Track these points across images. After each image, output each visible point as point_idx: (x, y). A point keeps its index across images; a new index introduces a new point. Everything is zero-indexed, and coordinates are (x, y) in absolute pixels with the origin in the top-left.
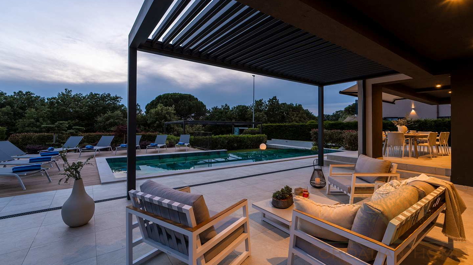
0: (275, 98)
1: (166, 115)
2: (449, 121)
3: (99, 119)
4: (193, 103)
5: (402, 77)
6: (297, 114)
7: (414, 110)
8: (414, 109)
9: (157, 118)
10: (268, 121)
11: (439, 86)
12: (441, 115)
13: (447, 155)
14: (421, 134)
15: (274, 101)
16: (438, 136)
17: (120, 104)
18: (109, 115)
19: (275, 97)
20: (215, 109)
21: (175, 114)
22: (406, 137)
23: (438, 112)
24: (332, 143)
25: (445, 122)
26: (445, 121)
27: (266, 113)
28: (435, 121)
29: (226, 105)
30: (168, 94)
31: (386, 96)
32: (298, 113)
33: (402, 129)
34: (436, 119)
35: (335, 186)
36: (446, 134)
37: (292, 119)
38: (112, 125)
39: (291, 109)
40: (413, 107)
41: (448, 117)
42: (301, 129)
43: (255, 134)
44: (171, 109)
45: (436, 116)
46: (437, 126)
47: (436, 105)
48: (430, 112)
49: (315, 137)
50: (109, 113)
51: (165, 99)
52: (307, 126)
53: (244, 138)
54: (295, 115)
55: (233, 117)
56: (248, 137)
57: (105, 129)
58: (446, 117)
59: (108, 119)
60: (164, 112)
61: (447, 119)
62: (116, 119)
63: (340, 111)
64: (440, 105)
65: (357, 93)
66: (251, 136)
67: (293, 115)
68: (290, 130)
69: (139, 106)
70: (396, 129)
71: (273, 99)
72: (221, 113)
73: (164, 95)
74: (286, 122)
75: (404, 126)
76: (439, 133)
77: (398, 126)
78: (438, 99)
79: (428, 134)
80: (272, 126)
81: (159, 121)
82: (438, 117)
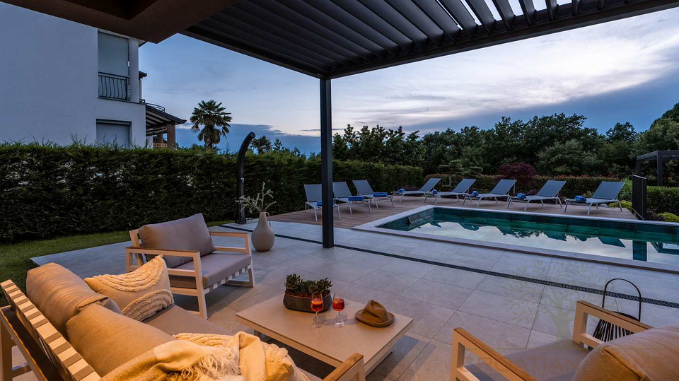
3: (541, 155)
17: (583, 128)
18: (556, 149)
38: (559, 163)
50: (557, 144)
57: (549, 170)
59: (554, 154)
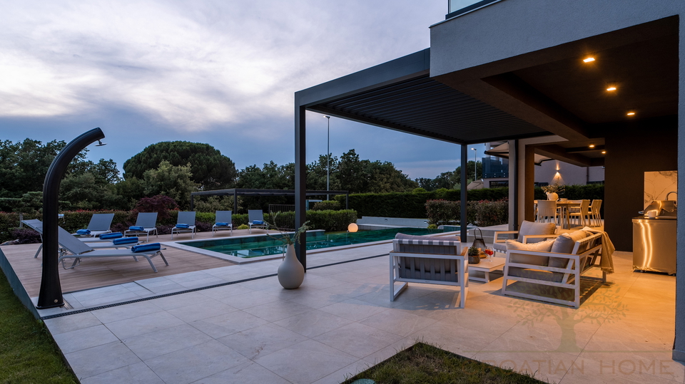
0: (352, 152)
1: (179, 180)
2: (600, 188)
4: (215, 160)
5: (557, 139)
6: (388, 179)
7: (558, 173)
8: (558, 171)
9: (160, 187)
10: (343, 189)
11: (592, 146)
12: (591, 180)
13: (599, 226)
14: (572, 202)
15: (350, 157)
16: (590, 205)
17: (86, 160)
18: (71, 181)
19: (353, 150)
20: (254, 170)
21: (191, 179)
22: (558, 205)
23: (588, 176)
24: (456, 219)
25: (596, 189)
26: (596, 187)
27: (338, 177)
28: (585, 188)
29: (272, 163)
30: (168, 144)
31: (537, 158)
32: (389, 176)
33: (552, 196)
34: (585, 185)
35: (503, 252)
36: (597, 203)
37: (379, 186)
39: (378, 170)
40: (558, 169)
41: (600, 182)
42: (406, 200)
43: (339, 210)
44: (186, 169)
45: (586, 181)
46: (588, 193)
47: (586, 168)
48: (579, 175)
49: (432, 212)
51: (162, 151)
52: (414, 196)
53: (324, 215)
54: (385, 180)
55: (284, 184)
56: (330, 215)
58: (597, 182)
60: (173, 174)
61: (599, 185)
62: (85, 188)
63: (447, 173)
64: (590, 168)
65: (508, 153)
66: (333, 212)
67: (382, 180)
68: (388, 202)
69: (113, 163)
70: (545, 198)
71: (349, 154)
72: (263, 175)
73: (161, 144)
74: (370, 191)
75: (555, 194)
76: (591, 202)
77: (548, 194)
78: (590, 160)
79: (580, 202)
80: (359, 197)
81: (165, 191)
82: (588, 183)
